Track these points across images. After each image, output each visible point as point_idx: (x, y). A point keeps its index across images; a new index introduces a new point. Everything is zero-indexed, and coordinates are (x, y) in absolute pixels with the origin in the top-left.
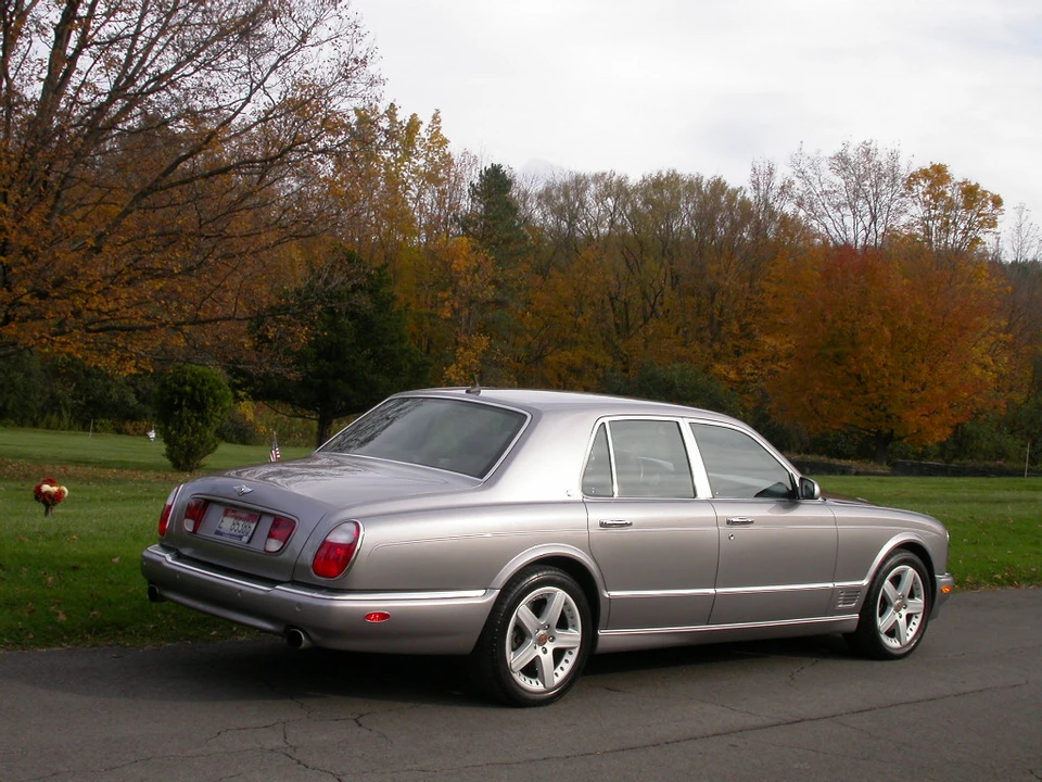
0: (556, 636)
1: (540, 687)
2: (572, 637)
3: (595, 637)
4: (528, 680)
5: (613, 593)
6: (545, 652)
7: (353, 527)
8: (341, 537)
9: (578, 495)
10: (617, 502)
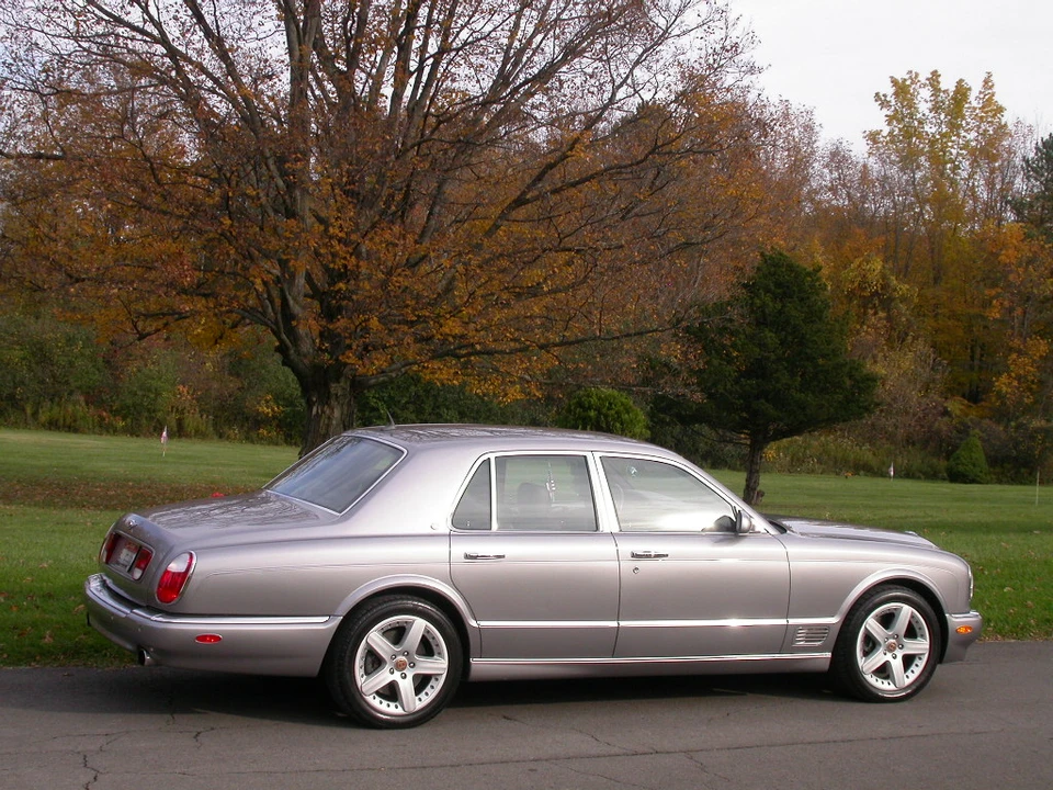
0: (417, 664)
1: (400, 711)
2: (439, 665)
3: (467, 665)
4: (385, 703)
5: (484, 623)
6: (404, 677)
7: (188, 557)
8: (176, 566)
9: (445, 526)
10: (497, 535)
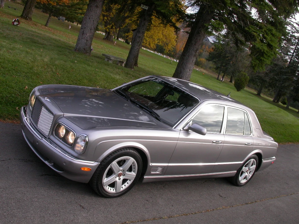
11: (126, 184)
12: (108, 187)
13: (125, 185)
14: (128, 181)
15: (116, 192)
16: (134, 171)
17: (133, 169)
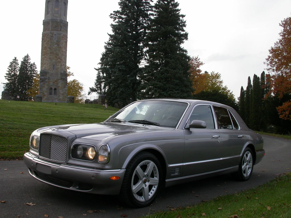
11: (152, 191)
12: (137, 195)
13: (151, 193)
14: (153, 188)
15: (145, 200)
16: (156, 177)
17: (155, 175)
